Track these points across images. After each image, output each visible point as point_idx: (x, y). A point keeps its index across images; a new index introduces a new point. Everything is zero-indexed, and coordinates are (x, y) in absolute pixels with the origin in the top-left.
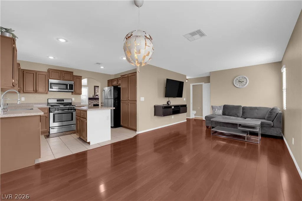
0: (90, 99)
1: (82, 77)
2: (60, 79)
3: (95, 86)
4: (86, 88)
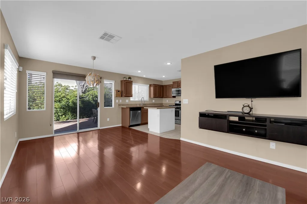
2: (177, 87)
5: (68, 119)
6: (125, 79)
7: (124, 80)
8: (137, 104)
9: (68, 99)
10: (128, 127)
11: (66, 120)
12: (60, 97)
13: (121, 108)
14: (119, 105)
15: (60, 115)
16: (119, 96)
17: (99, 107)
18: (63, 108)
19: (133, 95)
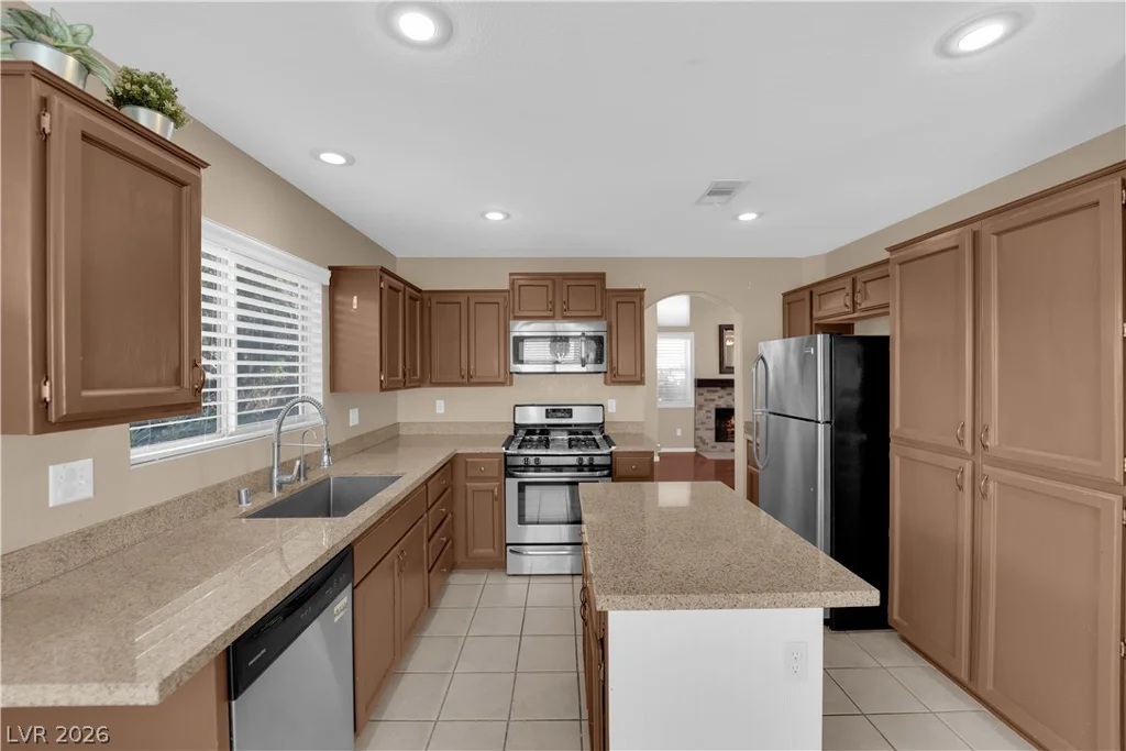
0: (701, 384)
1: (646, 293)
2: (550, 314)
3: (720, 326)
4: (687, 338)
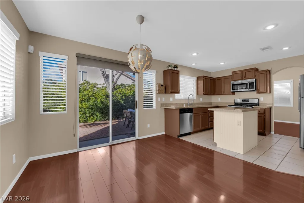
2: (241, 79)
5: (96, 121)
6: (170, 68)
7: (168, 69)
8: (182, 104)
9: (96, 98)
10: (176, 137)
11: (94, 121)
12: (88, 96)
13: (164, 109)
14: (162, 105)
15: (88, 116)
16: (162, 93)
17: (137, 107)
18: (92, 109)
19: (180, 92)
